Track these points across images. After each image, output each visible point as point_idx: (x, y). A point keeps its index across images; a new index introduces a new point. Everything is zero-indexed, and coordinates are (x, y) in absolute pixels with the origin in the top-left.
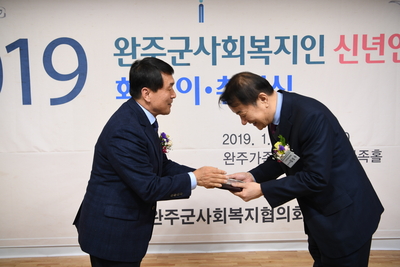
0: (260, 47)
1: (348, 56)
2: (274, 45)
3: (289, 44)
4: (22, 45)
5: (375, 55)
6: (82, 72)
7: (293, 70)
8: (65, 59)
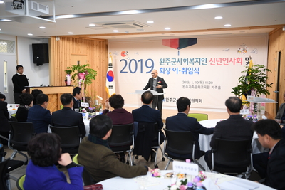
0: (192, 61)
1: (213, 63)
2: (195, 60)
3: (198, 60)
4: (141, 60)
5: (219, 63)
6: (153, 66)
7: (199, 66)
8: (150, 64)
